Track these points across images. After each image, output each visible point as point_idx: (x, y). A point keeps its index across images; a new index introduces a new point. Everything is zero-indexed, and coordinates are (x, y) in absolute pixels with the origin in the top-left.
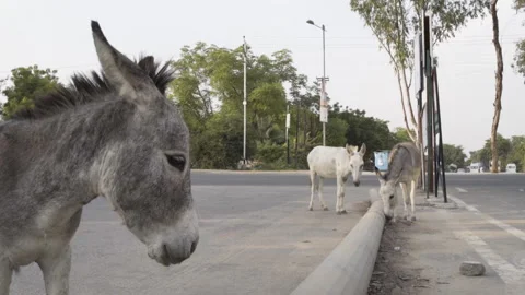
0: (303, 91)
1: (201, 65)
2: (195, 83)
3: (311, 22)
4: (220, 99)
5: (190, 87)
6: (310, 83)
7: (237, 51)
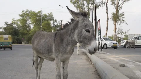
0: (56, 24)
1: (28, 16)
2: (26, 21)
3: (60, 6)
4: (33, 25)
5: (25, 22)
6: (58, 22)
7: (38, 12)
